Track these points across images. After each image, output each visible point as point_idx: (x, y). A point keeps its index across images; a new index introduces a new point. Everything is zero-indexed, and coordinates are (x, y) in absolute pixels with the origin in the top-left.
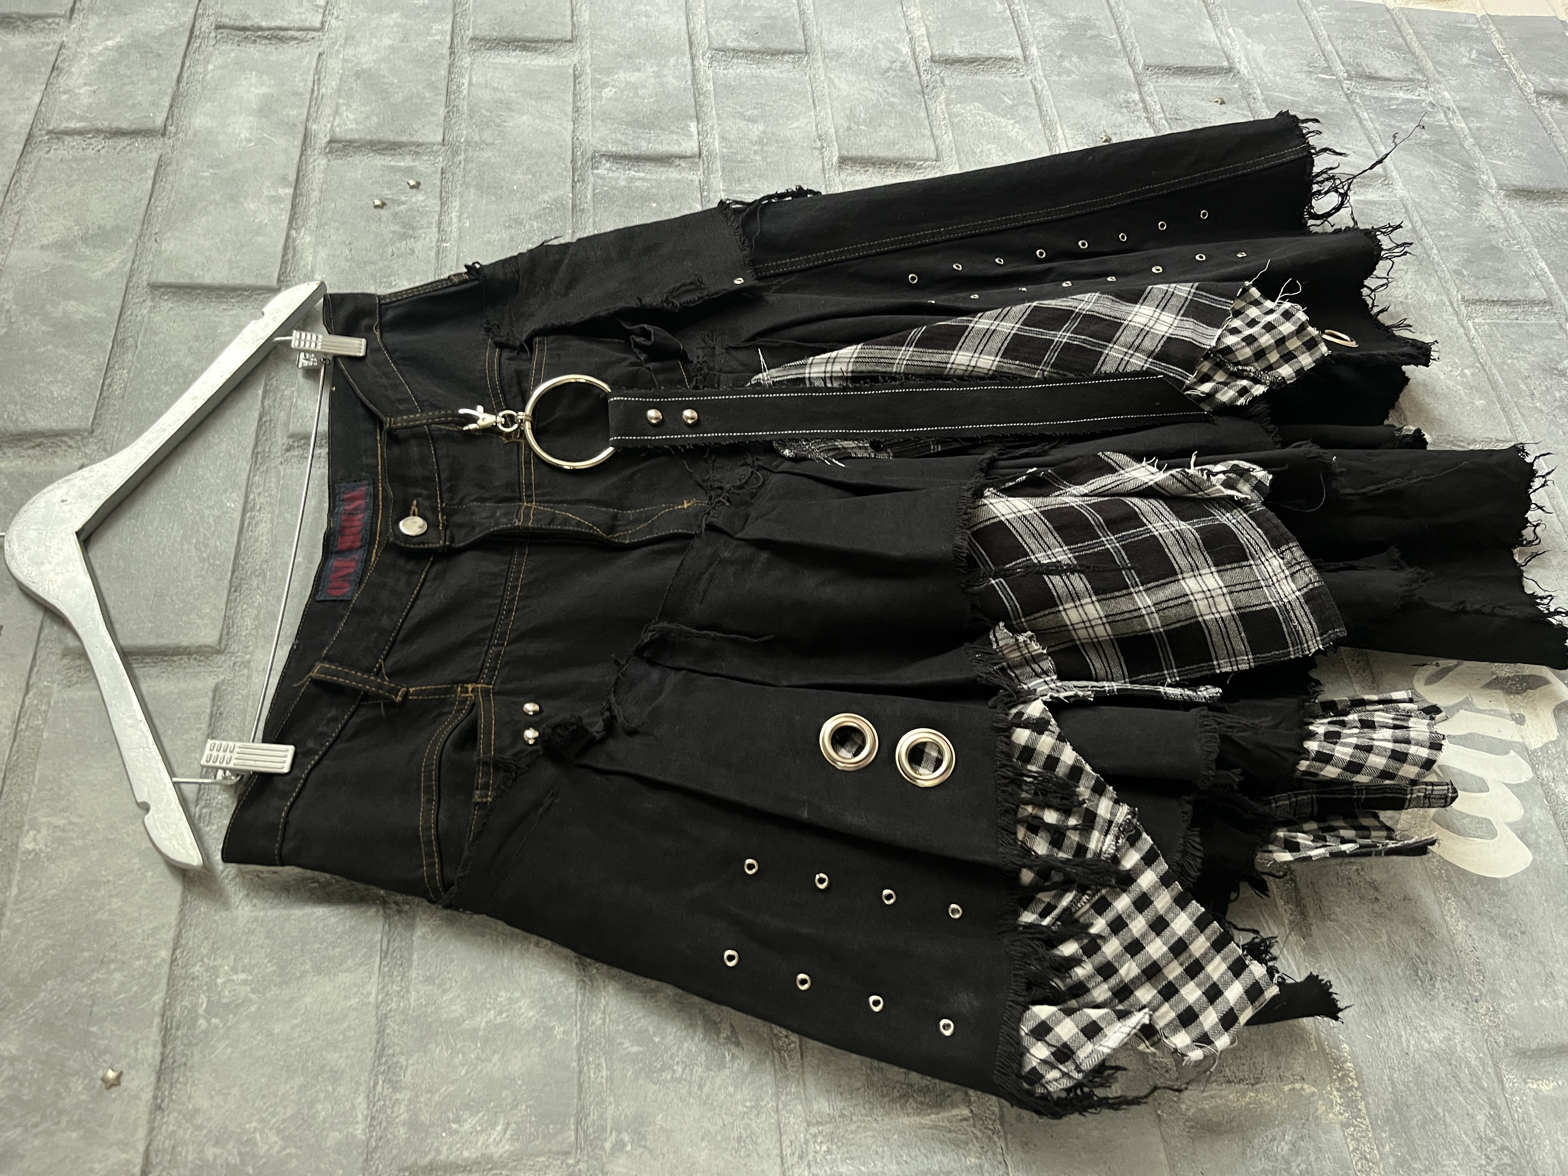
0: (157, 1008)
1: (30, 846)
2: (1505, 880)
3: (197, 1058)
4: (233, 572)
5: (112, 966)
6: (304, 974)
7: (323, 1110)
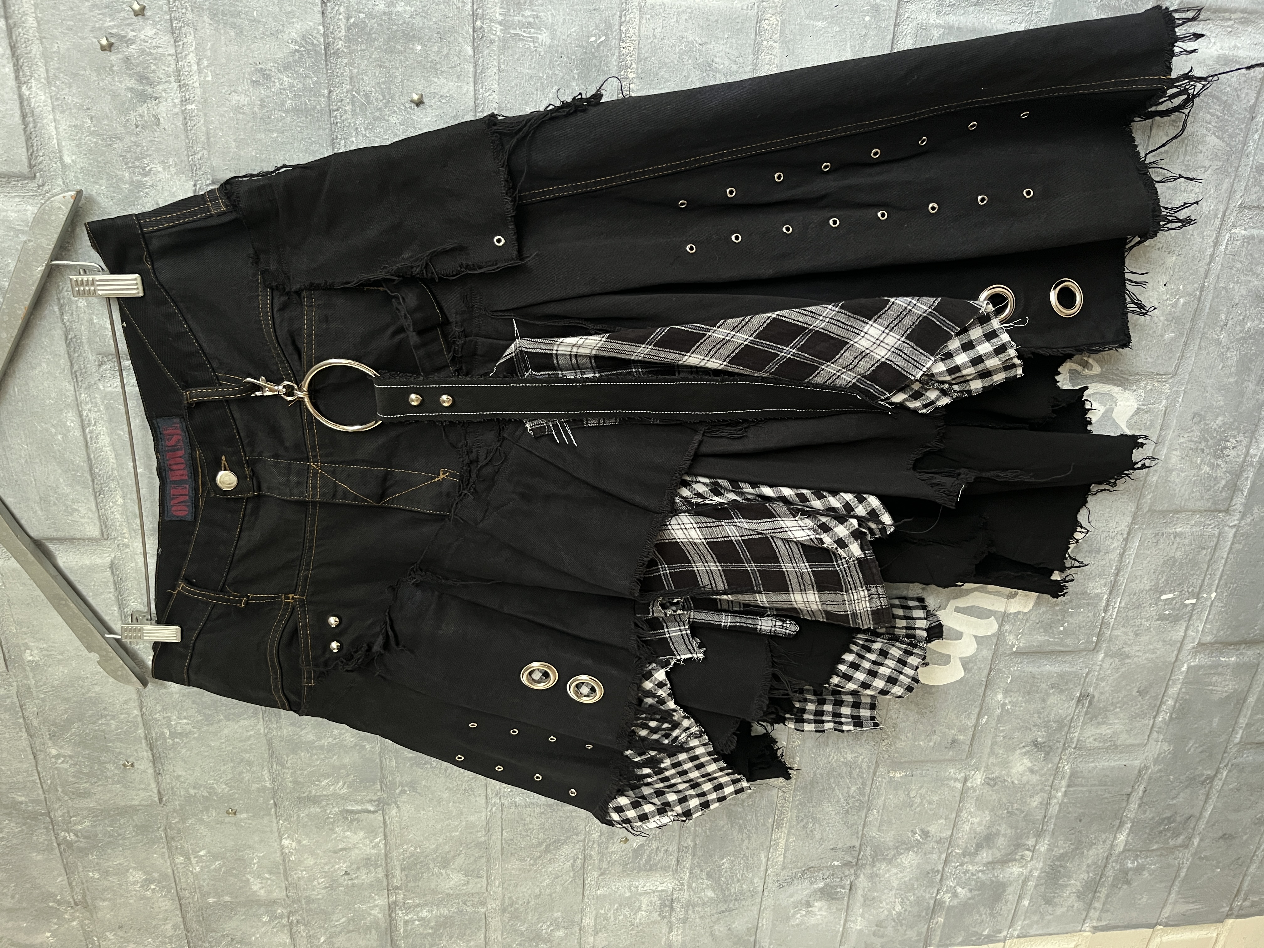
0: (142, 735)
1: (31, 658)
2: (938, 686)
3: (172, 755)
4: (93, 481)
5: (108, 718)
6: (220, 721)
7: (247, 776)
